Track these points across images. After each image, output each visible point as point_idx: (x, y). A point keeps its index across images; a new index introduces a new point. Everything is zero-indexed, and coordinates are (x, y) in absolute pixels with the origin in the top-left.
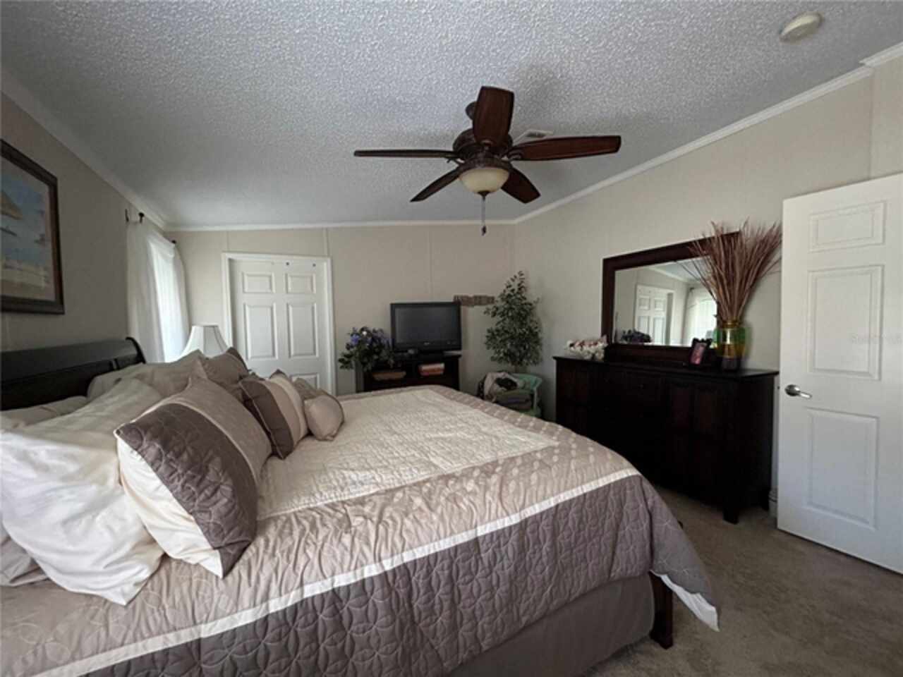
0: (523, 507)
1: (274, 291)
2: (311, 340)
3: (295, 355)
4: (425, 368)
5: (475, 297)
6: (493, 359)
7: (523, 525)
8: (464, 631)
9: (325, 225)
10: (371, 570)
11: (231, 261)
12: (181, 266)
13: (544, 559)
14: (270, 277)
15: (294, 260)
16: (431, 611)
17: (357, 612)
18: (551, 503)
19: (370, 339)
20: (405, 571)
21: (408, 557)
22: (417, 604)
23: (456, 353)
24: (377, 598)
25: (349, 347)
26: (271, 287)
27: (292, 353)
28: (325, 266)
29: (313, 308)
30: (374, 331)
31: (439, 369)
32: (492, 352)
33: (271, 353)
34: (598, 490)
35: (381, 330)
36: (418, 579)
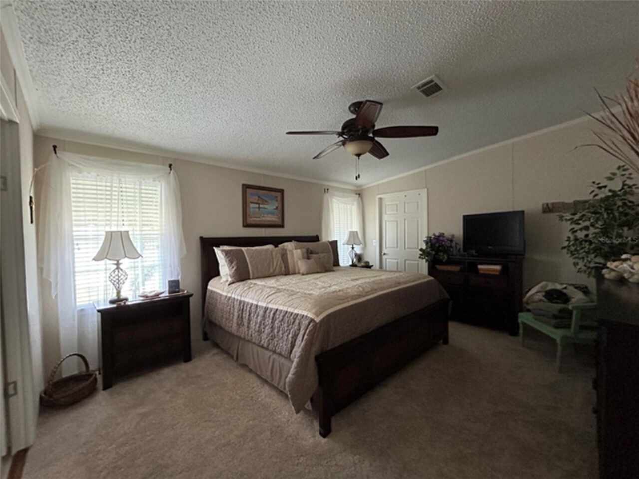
1: (399, 212)
2: (416, 240)
3: (408, 248)
4: (480, 267)
11: (381, 199)
12: (361, 203)
14: (397, 204)
15: (409, 193)
26: (397, 210)
27: (407, 247)
28: (424, 194)
29: (418, 221)
33: (396, 246)
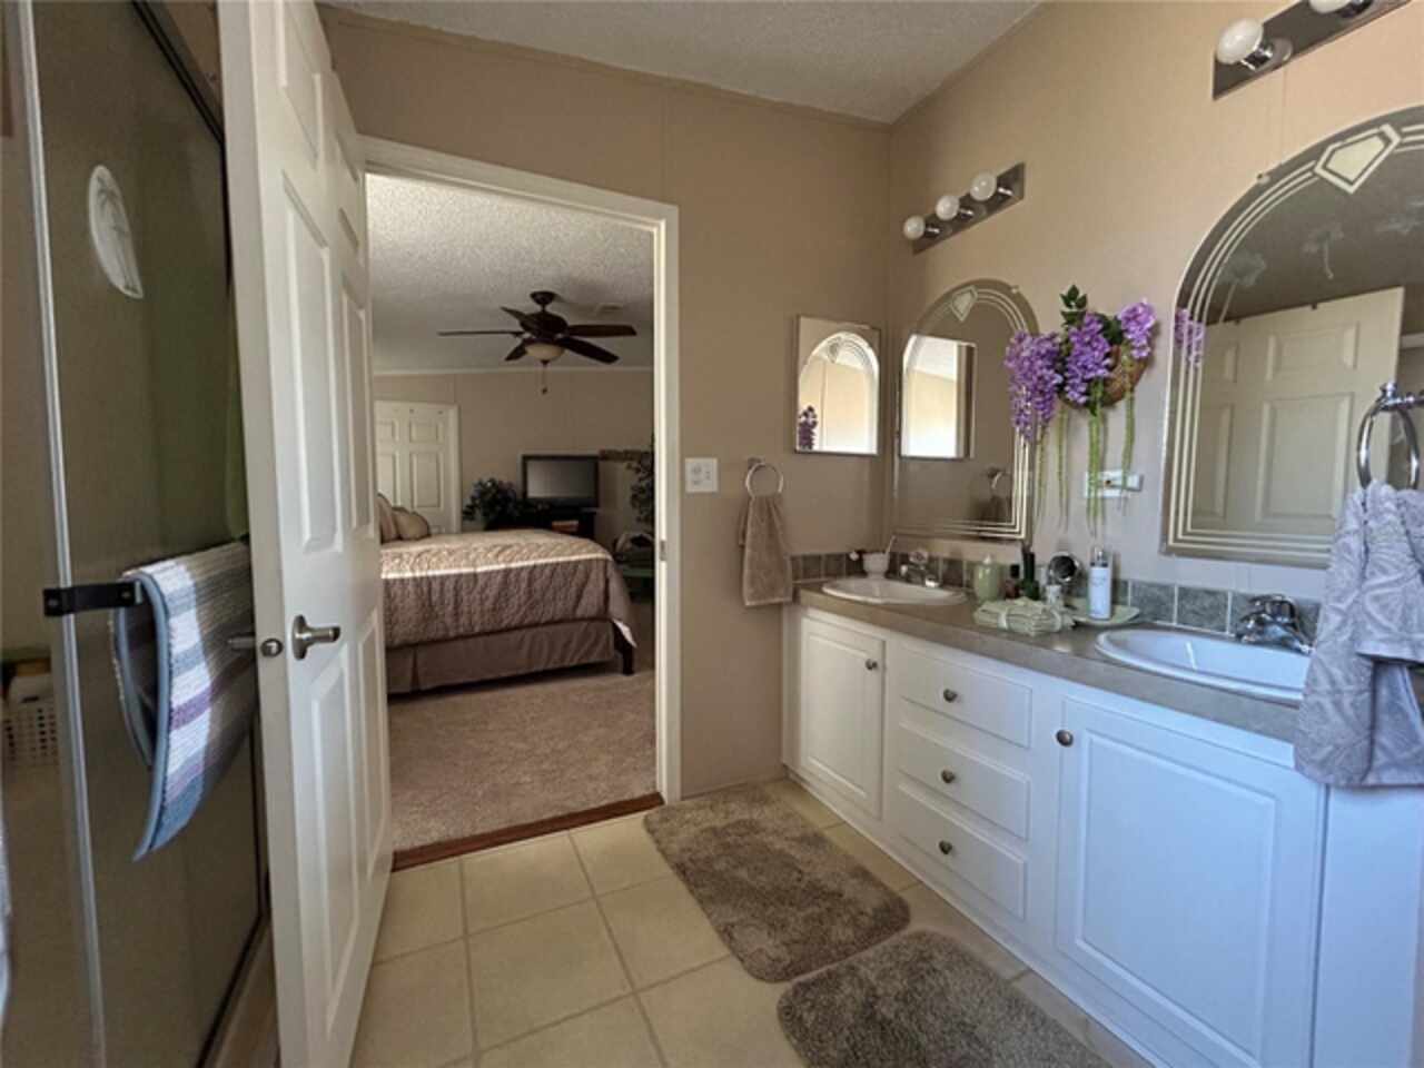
0: (511, 561)
1: (397, 438)
2: (436, 490)
3: (419, 506)
4: (555, 524)
5: (626, 452)
6: (639, 520)
7: (507, 572)
8: (463, 620)
9: (456, 371)
10: (408, 575)
13: (521, 593)
14: (393, 425)
15: (418, 407)
16: (442, 603)
17: (399, 592)
18: (531, 563)
19: (494, 491)
20: (429, 580)
21: (430, 573)
22: (435, 598)
23: (594, 510)
24: (410, 588)
25: (473, 499)
26: (393, 434)
27: (415, 504)
28: (452, 414)
29: (438, 458)
30: (501, 483)
31: (571, 526)
32: (636, 512)
34: (569, 563)
35: (510, 484)
36: (436, 586)
